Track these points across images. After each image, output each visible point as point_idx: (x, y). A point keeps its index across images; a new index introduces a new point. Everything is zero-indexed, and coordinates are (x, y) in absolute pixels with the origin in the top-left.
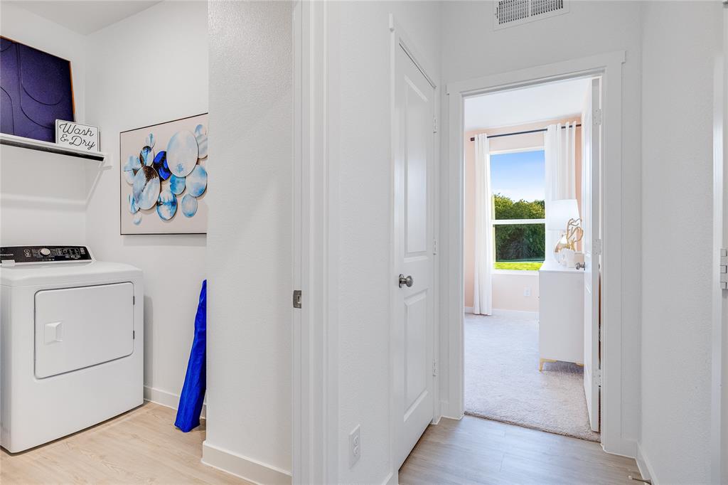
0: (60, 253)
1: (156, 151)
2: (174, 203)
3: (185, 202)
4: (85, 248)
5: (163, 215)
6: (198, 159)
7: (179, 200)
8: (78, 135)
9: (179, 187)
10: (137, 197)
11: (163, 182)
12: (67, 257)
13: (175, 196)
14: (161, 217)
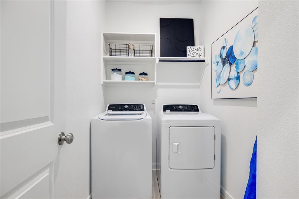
0: (186, 108)
1: (228, 47)
2: (238, 78)
3: (245, 76)
4: (197, 106)
5: (231, 86)
6: (254, 42)
7: (241, 75)
8: (195, 51)
9: (241, 66)
10: (219, 77)
11: (232, 66)
12: (189, 110)
13: (238, 73)
14: (230, 88)
